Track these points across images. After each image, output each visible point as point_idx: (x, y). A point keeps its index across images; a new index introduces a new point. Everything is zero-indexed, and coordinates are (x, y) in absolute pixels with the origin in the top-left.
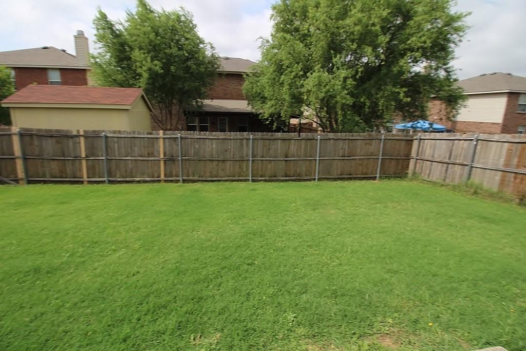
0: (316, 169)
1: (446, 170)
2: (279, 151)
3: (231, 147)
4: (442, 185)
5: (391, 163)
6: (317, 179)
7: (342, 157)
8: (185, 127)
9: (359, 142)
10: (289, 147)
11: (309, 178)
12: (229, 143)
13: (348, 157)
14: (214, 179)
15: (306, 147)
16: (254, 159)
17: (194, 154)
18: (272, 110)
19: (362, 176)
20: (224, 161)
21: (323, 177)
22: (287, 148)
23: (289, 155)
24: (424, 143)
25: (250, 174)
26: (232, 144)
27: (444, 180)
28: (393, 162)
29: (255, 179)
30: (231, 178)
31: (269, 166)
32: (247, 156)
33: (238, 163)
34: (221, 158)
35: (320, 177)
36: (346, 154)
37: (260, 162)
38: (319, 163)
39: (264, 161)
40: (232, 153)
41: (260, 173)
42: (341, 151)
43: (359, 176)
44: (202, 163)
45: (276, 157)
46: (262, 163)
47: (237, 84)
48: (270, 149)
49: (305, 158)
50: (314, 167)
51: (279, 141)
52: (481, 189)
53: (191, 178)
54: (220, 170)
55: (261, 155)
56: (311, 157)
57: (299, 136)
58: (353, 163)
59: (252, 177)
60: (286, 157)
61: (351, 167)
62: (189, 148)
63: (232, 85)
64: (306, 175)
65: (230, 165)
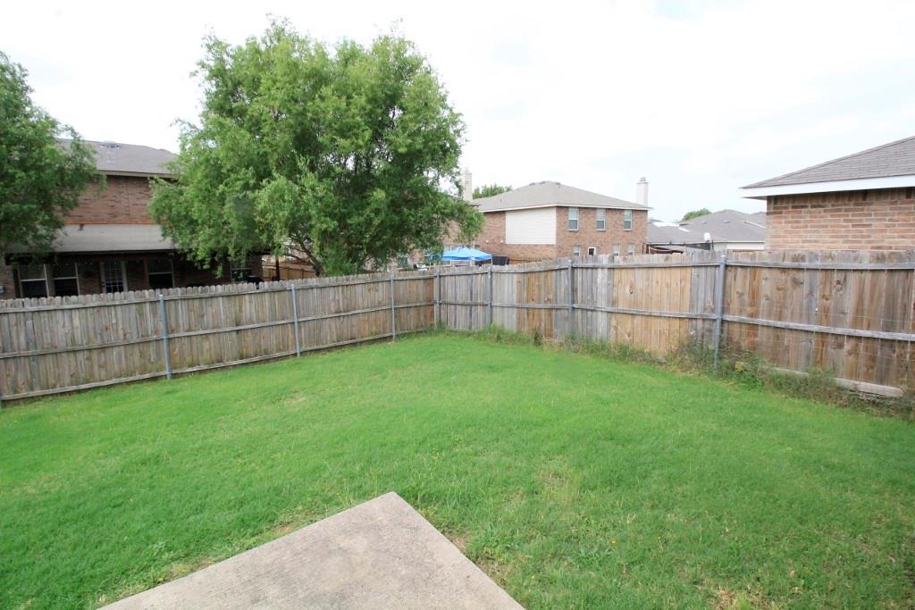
0: (295, 338)
1: (471, 314)
2: (223, 317)
3: (117, 320)
4: (469, 335)
5: (408, 313)
6: (299, 354)
7: (336, 312)
8: (11, 287)
9: (359, 289)
10: (240, 307)
11: (285, 354)
12: (113, 313)
13: (345, 312)
14: (83, 387)
15: (272, 304)
16: (171, 336)
17: (28, 344)
18: (211, 244)
19: (371, 338)
20: (103, 349)
21: (309, 348)
22: (238, 308)
23: (243, 320)
24: (444, 281)
25: (167, 365)
26: (120, 316)
27: (470, 328)
28: (412, 312)
29: (179, 371)
30: (123, 379)
31: (206, 345)
32: (156, 332)
33: (136, 349)
34: (97, 343)
35: (304, 348)
36: (342, 309)
37: (186, 341)
38: (300, 328)
39: (194, 339)
40: (121, 332)
41: (188, 359)
42: (332, 305)
43: (366, 339)
44: (50, 359)
45: (218, 327)
46: (191, 342)
47: (140, 196)
48: (203, 316)
49: (272, 323)
50: (290, 335)
51: (221, 299)
52: (503, 334)
53: (24, 393)
54: (96, 368)
55: (186, 327)
56: (283, 319)
57: (258, 289)
58: (355, 320)
59: (171, 369)
60: (237, 325)
61: (352, 326)
62: (14, 334)
63: (128, 197)
64: (279, 350)
65: (119, 355)
